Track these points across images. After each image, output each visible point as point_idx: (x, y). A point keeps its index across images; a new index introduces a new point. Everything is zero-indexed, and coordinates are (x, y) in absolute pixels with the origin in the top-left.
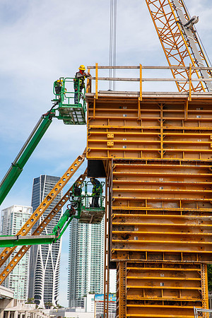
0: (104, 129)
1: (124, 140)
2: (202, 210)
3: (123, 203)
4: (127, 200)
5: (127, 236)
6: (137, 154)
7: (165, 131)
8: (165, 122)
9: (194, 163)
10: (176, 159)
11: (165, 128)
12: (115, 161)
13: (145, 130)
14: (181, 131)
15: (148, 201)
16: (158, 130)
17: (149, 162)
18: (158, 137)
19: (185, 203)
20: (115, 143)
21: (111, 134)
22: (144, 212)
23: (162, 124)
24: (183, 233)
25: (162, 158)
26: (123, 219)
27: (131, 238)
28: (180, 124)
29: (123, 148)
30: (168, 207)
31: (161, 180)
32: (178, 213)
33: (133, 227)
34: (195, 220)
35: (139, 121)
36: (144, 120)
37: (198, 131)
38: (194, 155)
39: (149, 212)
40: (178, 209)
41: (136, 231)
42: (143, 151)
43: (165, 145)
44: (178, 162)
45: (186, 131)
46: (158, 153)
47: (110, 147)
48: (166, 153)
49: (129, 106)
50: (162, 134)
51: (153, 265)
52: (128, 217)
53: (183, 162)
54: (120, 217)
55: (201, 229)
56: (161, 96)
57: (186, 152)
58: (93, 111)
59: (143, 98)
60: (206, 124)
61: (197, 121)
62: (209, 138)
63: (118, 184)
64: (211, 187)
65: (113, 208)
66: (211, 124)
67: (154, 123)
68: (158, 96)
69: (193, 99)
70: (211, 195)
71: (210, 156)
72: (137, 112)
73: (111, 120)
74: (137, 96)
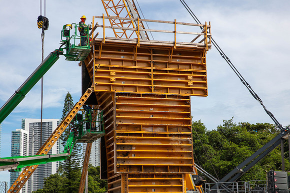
0: (108, 68)
1: (123, 77)
2: (183, 133)
3: (124, 128)
4: (127, 126)
5: (127, 154)
6: (133, 89)
7: (154, 71)
8: (155, 63)
9: (176, 97)
10: (163, 93)
11: (154, 68)
12: (118, 94)
13: (139, 70)
14: (166, 71)
15: (143, 126)
16: (150, 70)
17: (143, 95)
18: (149, 76)
19: (170, 128)
20: (117, 79)
21: (113, 72)
22: (140, 135)
23: (152, 65)
24: (168, 151)
25: (153, 93)
26: (123, 140)
27: (129, 155)
28: (164, 66)
29: (122, 84)
30: (158, 131)
31: (152, 110)
32: (165, 135)
33: (131, 146)
34: (177, 141)
35: (134, 62)
36: (139, 62)
37: (178, 72)
38: (175, 90)
39: (145, 135)
40: (165, 133)
41: (134, 150)
42: (139, 87)
43: (155, 82)
44: (164, 96)
45: (170, 71)
46: (149, 89)
47: (112, 82)
48: (156, 89)
49: (126, 49)
50: (152, 73)
51: (147, 176)
52: (127, 139)
53: (169, 96)
54: (121, 139)
55: (182, 148)
56: (154, 44)
57: (170, 88)
58: (98, 53)
59: (140, 45)
60: (184, 66)
61: (178, 64)
62: (186, 77)
63: (119, 113)
64: (189, 115)
65: (117, 132)
66: (188, 67)
67: (145, 64)
68: (152, 44)
69: (177, 47)
70: (189, 122)
71: (187, 91)
72: (133, 55)
73: (113, 60)
74: (135, 43)
